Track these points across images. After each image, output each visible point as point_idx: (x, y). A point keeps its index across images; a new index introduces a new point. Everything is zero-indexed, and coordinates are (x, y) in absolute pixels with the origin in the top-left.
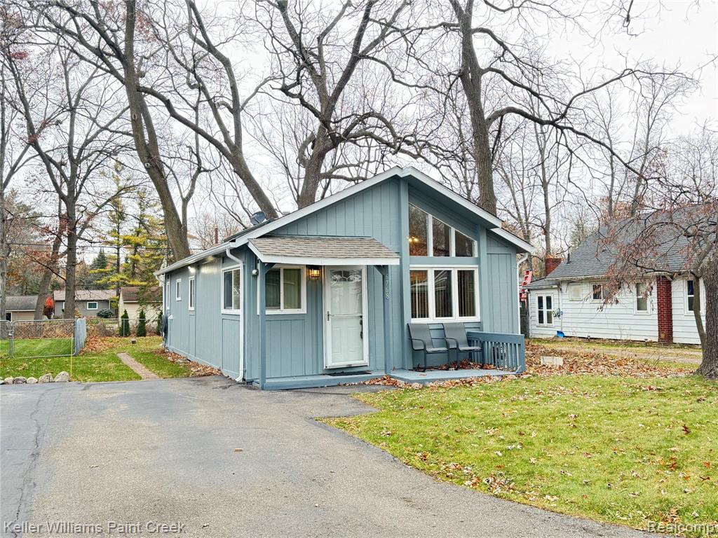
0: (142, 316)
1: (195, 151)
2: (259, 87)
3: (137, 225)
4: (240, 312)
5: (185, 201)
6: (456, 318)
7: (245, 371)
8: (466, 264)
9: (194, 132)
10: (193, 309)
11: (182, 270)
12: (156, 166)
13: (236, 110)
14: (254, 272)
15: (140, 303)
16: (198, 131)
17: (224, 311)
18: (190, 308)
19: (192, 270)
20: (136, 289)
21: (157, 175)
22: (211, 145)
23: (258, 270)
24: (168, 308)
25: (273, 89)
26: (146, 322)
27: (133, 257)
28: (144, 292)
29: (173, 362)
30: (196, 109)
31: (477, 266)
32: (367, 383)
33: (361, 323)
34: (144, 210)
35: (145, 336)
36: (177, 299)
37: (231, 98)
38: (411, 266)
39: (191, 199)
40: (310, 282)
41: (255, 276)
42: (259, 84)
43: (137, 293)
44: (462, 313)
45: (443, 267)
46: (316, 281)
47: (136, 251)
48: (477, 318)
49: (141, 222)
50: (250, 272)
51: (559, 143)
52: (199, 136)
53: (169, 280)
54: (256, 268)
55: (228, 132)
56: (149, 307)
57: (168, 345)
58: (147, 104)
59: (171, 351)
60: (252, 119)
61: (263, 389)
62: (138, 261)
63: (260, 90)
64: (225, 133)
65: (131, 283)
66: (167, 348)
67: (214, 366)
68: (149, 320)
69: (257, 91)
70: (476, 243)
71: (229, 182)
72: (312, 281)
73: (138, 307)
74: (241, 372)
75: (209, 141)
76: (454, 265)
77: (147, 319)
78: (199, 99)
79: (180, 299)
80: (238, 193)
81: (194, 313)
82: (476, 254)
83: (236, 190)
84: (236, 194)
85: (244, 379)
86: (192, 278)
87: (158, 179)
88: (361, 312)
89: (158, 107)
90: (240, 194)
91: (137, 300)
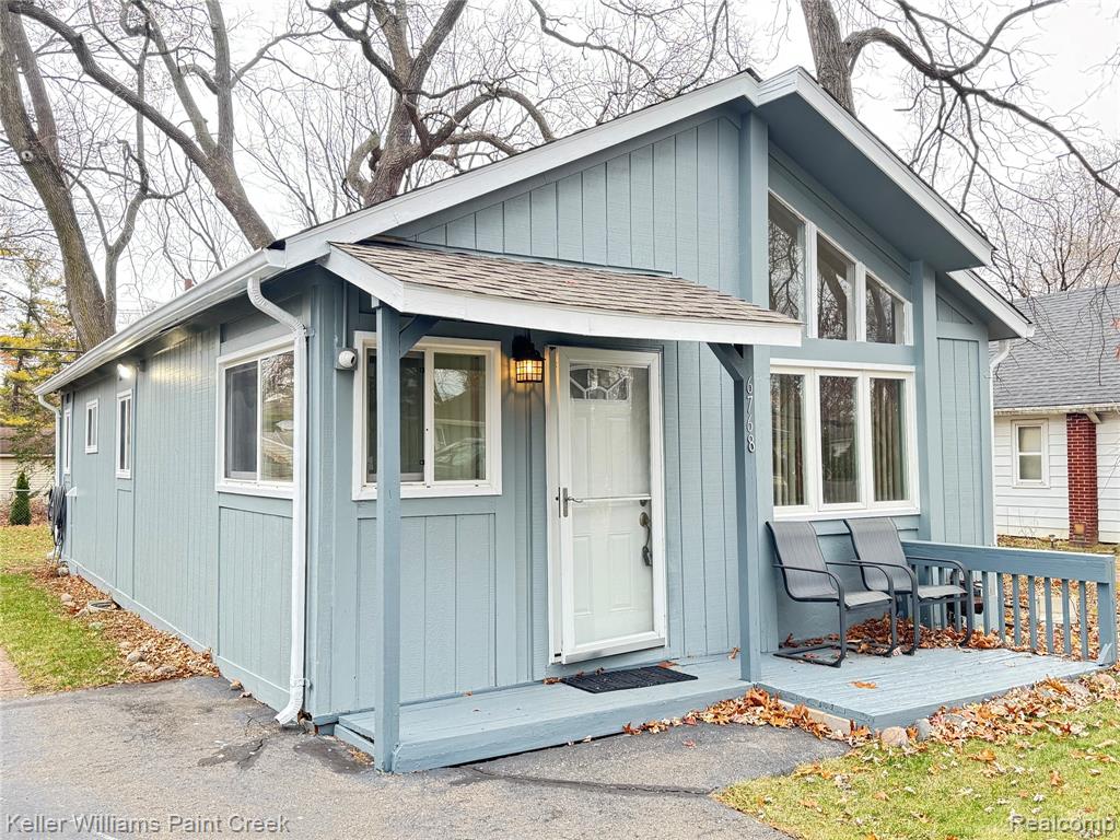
0: (23, 484)
1: (134, 148)
2: (266, 49)
3: (24, 319)
4: (293, 489)
5: (113, 253)
6: (866, 505)
7: (307, 689)
8: (890, 363)
9: (133, 111)
10: (127, 473)
11: (101, 376)
12: (48, 160)
13: (221, 84)
14: (345, 358)
15: (19, 458)
16: (143, 110)
17: (222, 484)
18: (119, 473)
19: (126, 372)
20: (13, 432)
21: (49, 179)
22: (171, 141)
23: (355, 351)
24: (66, 470)
25: (312, 9)
26: (32, 496)
27: (14, 375)
28: (27, 437)
29: (74, 611)
30: (139, 68)
31: (912, 368)
32: (709, 718)
33: (646, 521)
34: (36, 291)
35: (27, 524)
36: (88, 450)
37: (213, 53)
38: (773, 361)
39: (126, 248)
40: (512, 396)
41: (347, 373)
42: (265, 43)
43: (13, 439)
44: (880, 494)
45: (838, 368)
46: (527, 395)
47: (20, 364)
48: (910, 505)
49: (32, 314)
50: (330, 357)
51: (943, 131)
52: (146, 121)
53: (71, 404)
54: (350, 346)
55: (206, 121)
56: (38, 466)
57: (66, 557)
58: (42, 74)
59: (73, 573)
60: (254, 98)
61: (389, 770)
62: (24, 382)
63: (266, 54)
64: (199, 123)
65: (11, 422)
66: (64, 564)
67: (189, 639)
68: (38, 492)
69: (261, 55)
70: (908, 307)
71: (200, 235)
72: (517, 395)
73: (13, 465)
74: (296, 692)
75: (168, 134)
76: (864, 364)
77: (32, 489)
78: (145, 50)
79: (93, 449)
80: (217, 257)
81: (128, 486)
82: (909, 338)
83: (213, 250)
84: (213, 259)
85: (304, 715)
86: (125, 394)
87: (52, 188)
88: (649, 491)
89: (61, 81)
90: (221, 258)
91: (12, 451)
